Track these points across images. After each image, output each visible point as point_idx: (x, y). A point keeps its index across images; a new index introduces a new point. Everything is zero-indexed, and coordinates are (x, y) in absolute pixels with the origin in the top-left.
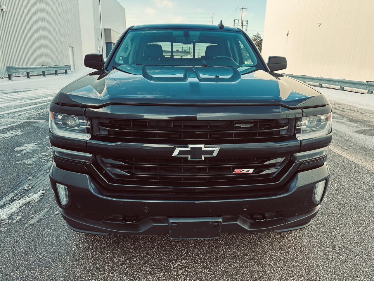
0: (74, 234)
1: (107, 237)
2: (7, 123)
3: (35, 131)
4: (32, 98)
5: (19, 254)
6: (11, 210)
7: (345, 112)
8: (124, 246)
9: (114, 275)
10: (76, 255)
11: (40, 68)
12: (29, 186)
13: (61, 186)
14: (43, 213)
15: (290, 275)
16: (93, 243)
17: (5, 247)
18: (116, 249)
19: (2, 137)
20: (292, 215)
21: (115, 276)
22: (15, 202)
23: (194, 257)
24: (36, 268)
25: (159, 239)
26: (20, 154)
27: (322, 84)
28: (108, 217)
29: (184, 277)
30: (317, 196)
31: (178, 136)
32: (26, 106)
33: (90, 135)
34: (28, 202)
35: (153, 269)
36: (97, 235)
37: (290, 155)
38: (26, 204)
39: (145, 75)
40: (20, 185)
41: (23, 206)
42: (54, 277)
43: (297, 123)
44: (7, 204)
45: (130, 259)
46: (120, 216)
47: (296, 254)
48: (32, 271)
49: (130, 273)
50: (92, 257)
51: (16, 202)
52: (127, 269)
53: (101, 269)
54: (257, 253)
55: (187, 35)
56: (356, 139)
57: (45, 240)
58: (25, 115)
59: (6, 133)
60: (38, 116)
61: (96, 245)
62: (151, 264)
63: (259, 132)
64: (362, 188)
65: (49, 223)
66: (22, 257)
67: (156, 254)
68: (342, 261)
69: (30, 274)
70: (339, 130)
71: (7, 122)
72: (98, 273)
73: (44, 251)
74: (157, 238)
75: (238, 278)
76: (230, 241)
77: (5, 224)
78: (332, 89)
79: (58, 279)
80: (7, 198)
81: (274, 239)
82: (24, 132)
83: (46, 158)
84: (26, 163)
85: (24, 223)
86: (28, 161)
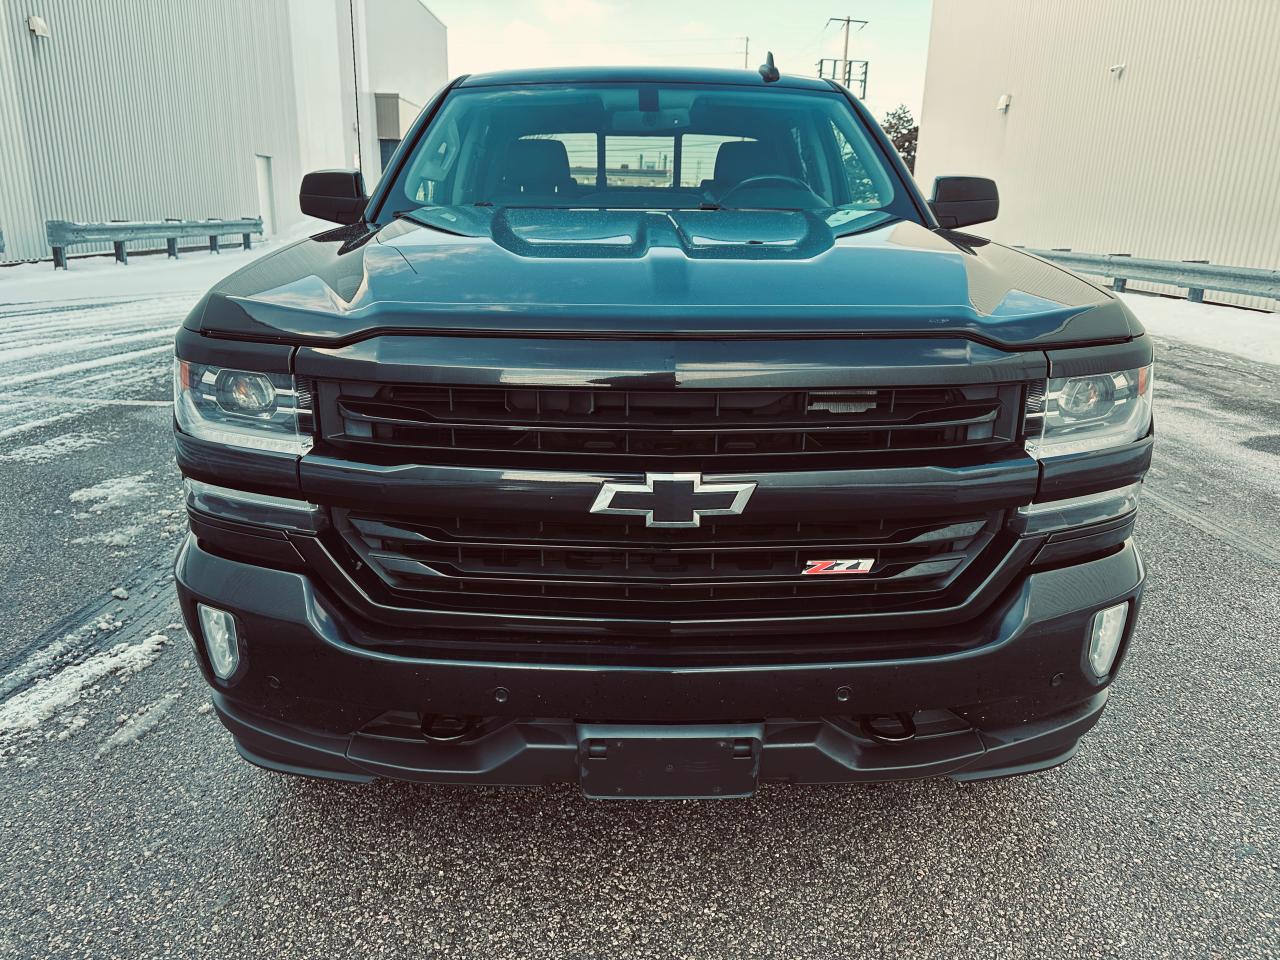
0: (258, 777)
1: (372, 791)
2: (45, 409)
3: (138, 437)
4: (129, 328)
5: (76, 844)
6: (53, 698)
7: (1204, 374)
8: (429, 821)
9: (394, 919)
10: (267, 849)
11: (158, 228)
12: (113, 620)
13: (216, 614)
14: (158, 708)
15: (1001, 930)
16: (325, 812)
17: (29, 820)
18: (403, 831)
19: (28, 457)
20: (1009, 724)
21: (398, 923)
22: (68, 669)
23: (670, 865)
24: (131, 890)
25: (548, 800)
26: (86, 512)
27: (1124, 281)
28: (373, 722)
29: (631, 929)
30: (1100, 656)
31: (611, 444)
32: (110, 355)
33: (310, 441)
34: (111, 672)
35: (527, 902)
36: (340, 782)
37: (1002, 512)
38: (102, 677)
39: (502, 236)
40: (83, 614)
41: (93, 685)
42: (192, 923)
43: (1030, 401)
44: (39, 677)
45: (447, 865)
46: (413, 716)
47: (1024, 859)
48: (119, 901)
49: (446, 914)
50: (322, 858)
51: (72, 671)
52: (438, 900)
53: (350, 899)
54: (887, 854)
55: (649, 104)
56: (1245, 469)
57: (162, 796)
58: (105, 384)
59: (43, 442)
60: (149, 389)
61: (333, 819)
62: (521, 884)
63: (894, 431)
64: (1262, 637)
65: (180, 741)
66: (86, 855)
67: (538, 850)
68: (1185, 884)
69: (110, 910)
70: (1183, 438)
71: (47, 406)
72: (338, 910)
73: (161, 835)
74: (544, 796)
75: (819, 939)
76: (795, 810)
77: (33, 742)
78: (1162, 295)
79: (202, 928)
80: (42, 658)
81: (948, 807)
82: (103, 440)
83: (174, 527)
84: (107, 541)
85: (97, 740)
86: (112, 536)
